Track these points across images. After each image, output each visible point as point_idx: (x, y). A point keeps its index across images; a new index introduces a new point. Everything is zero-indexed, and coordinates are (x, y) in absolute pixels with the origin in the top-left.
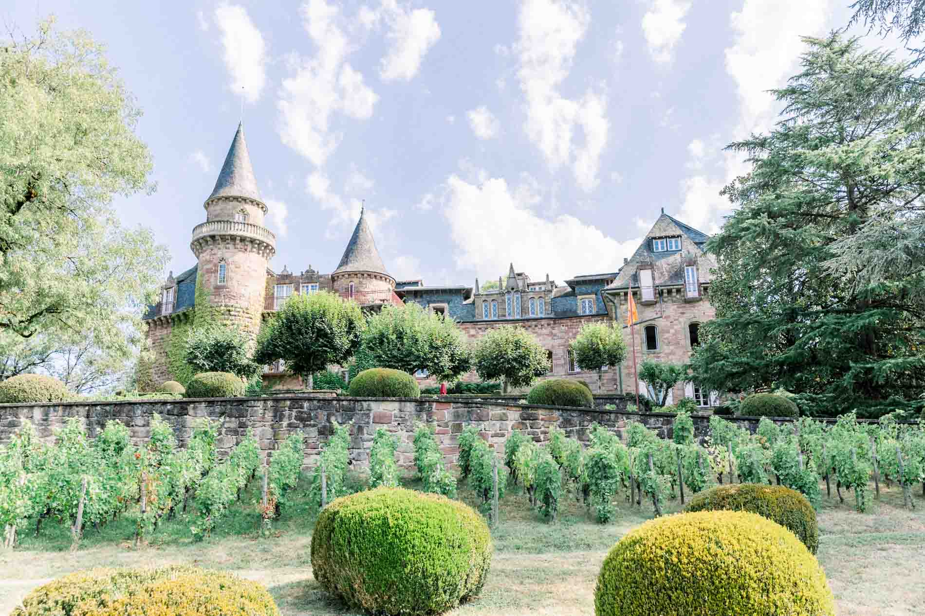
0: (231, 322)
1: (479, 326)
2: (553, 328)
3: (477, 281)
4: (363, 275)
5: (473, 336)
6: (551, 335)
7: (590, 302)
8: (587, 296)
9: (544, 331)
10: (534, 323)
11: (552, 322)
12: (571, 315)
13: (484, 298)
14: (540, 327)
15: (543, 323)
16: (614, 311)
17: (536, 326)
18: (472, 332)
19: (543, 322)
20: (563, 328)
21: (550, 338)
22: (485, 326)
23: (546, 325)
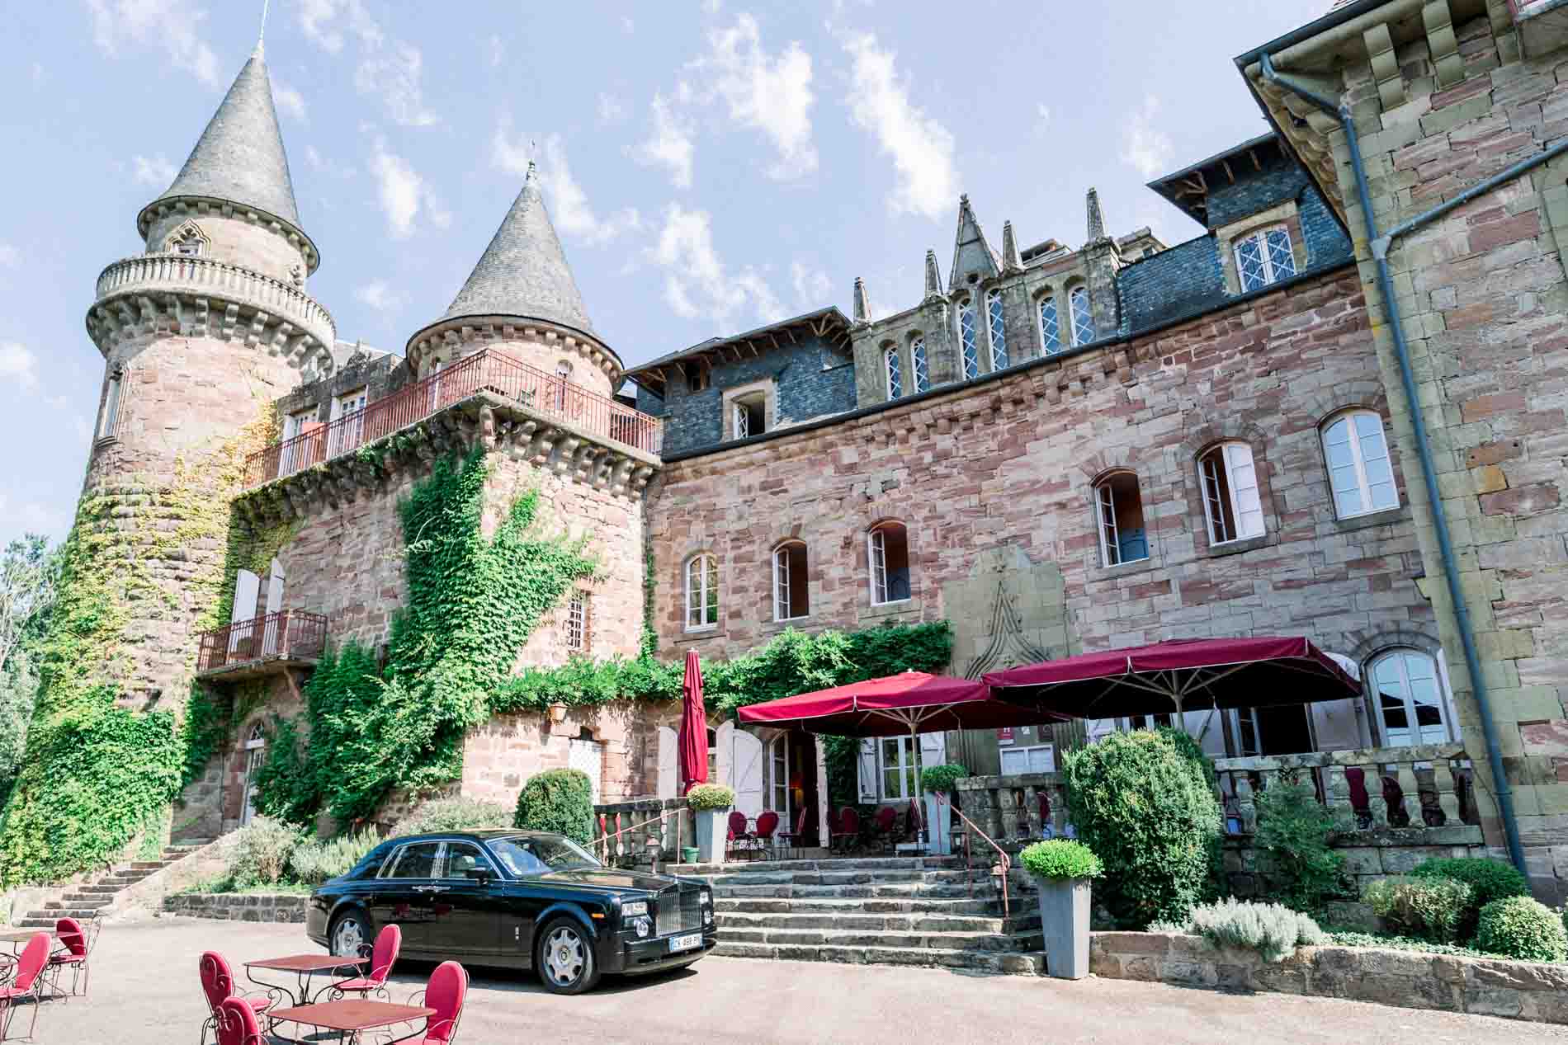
0: (111, 536)
1: (867, 431)
2: (1129, 380)
3: (858, 286)
4: (458, 330)
5: (852, 467)
6: (1128, 408)
7: (1276, 239)
8: (1258, 219)
9: (1098, 399)
10: (1050, 378)
11: (1119, 357)
12: (1194, 309)
13: (882, 335)
14: (1076, 386)
15: (1084, 369)
16: (1339, 157)
17: (1062, 388)
18: (849, 455)
19: (1086, 365)
20: (1170, 370)
21: (1123, 421)
22: (884, 426)
23: (1099, 376)
